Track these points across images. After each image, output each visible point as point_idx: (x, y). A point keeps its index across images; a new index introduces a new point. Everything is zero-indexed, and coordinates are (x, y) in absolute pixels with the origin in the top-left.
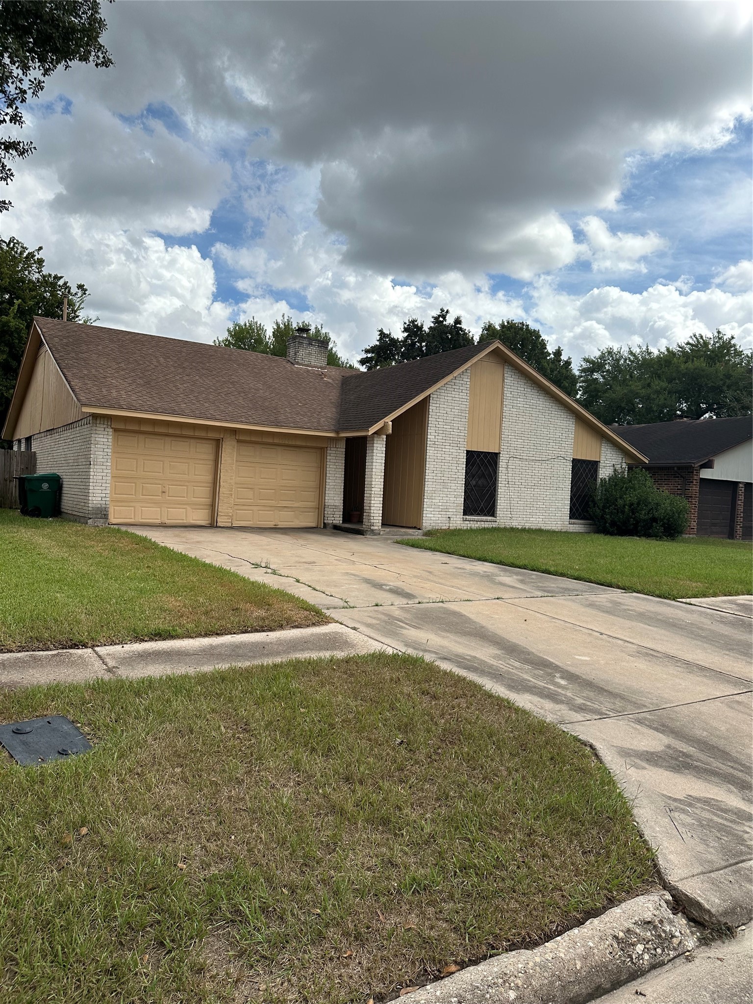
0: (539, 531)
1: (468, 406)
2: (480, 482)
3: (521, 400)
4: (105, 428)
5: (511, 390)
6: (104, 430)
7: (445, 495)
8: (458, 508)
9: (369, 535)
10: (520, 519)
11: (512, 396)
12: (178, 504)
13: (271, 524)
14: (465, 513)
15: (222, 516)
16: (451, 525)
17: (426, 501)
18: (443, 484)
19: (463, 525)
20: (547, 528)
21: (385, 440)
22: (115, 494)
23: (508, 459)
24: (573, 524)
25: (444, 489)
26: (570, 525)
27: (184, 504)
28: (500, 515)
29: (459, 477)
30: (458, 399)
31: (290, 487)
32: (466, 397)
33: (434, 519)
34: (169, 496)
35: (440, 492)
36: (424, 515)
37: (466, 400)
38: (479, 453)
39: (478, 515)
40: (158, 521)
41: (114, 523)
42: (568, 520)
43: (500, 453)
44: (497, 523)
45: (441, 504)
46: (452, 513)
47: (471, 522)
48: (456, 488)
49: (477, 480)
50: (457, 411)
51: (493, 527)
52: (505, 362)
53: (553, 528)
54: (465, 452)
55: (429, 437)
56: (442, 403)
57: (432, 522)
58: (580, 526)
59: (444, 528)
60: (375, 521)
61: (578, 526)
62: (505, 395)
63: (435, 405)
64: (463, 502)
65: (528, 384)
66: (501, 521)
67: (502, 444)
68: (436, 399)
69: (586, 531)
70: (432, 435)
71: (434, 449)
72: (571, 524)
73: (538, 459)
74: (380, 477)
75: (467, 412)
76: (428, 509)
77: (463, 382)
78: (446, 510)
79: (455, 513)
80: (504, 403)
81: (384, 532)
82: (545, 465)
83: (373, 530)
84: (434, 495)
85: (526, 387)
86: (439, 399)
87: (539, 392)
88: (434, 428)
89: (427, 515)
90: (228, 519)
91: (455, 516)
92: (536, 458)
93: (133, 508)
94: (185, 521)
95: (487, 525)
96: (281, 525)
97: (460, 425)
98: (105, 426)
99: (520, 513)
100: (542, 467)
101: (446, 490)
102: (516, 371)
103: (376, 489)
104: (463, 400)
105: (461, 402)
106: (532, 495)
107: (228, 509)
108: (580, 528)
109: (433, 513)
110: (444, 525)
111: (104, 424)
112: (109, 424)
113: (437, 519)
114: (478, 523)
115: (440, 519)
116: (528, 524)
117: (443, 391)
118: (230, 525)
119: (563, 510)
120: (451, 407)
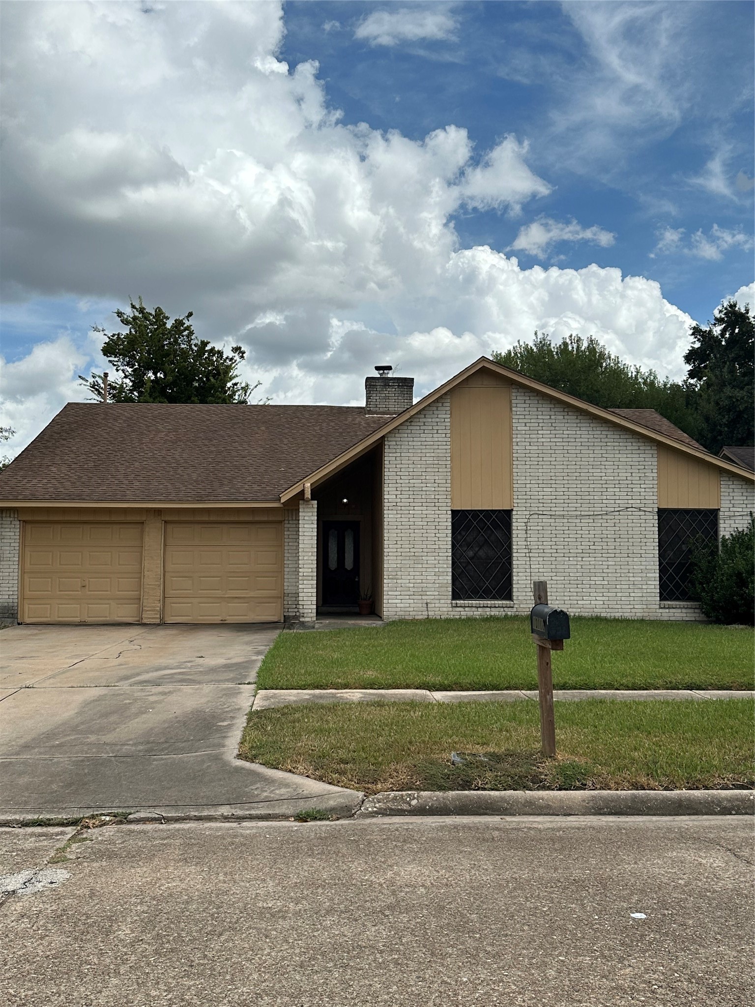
0: (598, 620)
1: (449, 451)
2: (481, 553)
3: (545, 432)
4: (11, 521)
5: (525, 421)
6: (11, 524)
7: (418, 573)
8: (443, 589)
9: (297, 629)
10: (557, 602)
11: (527, 428)
12: (101, 599)
13: (217, 619)
14: (455, 596)
15: (147, 611)
16: (430, 613)
17: (387, 583)
18: (414, 558)
19: (453, 613)
20: (612, 615)
21: (316, 506)
22: (30, 591)
23: (527, 517)
24: (669, 608)
25: (416, 566)
26: (661, 610)
27: (108, 599)
28: (520, 598)
29: (441, 546)
30: (432, 443)
31: (241, 572)
32: (446, 439)
33: (402, 605)
34: (89, 591)
35: (409, 570)
36: (385, 601)
37: (445, 443)
38: (475, 513)
39: (481, 597)
40: (78, 620)
41: (28, 622)
42: (658, 603)
43: (512, 510)
44: (515, 610)
45: (412, 585)
46: (433, 597)
47: (466, 609)
48: (436, 562)
49: (477, 549)
50: (431, 459)
51: (506, 615)
52: (512, 384)
53: (626, 615)
54: (450, 512)
55: (386, 497)
56: (405, 451)
57: (398, 609)
58: (684, 611)
59: (420, 617)
60: (306, 611)
61: (680, 611)
62: (514, 428)
63: (395, 455)
64: (450, 582)
65: (556, 410)
66: (521, 606)
67: (515, 497)
68: (395, 447)
69: (697, 619)
70: (390, 494)
71: (395, 512)
72: (664, 608)
73: (586, 513)
74: (310, 554)
75: (449, 459)
76: (390, 593)
77: (438, 420)
78: (423, 593)
79: (437, 597)
80: (514, 440)
81: (321, 625)
82: (601, 521)
83: (303, 623)
84: (399, 573)
85: (553, 413)
86: (399, 447)
87: (579, 417)
88: (394, 485)
89: (390, 601)
90: (155, 614)
91: (437, 601)
92: (583, 513)
93: (49, 606)
94: (108, 619)
95: (495, 612)
96: (230, 620)
97: (437, 478)
98: (11, 519)
99: (557, 594)
100: (594, 525)
101: (420, 566)
102: (531, 394)
103: (306, 570)
104: (440, 443)
105: (437, 447)
106: (579, 567)
107: (154, 603)
108: (682, 615)
109: (398, 597)
110: (420, 613)
111: (10, 517)
112: (16, 516)
113: (408, 605)
114: (480, 609)
115: (412, 605)
116: (574, 610)
117: (406, 435)
118: (158, 621)
119: (644, 587)
120: (419, 455)
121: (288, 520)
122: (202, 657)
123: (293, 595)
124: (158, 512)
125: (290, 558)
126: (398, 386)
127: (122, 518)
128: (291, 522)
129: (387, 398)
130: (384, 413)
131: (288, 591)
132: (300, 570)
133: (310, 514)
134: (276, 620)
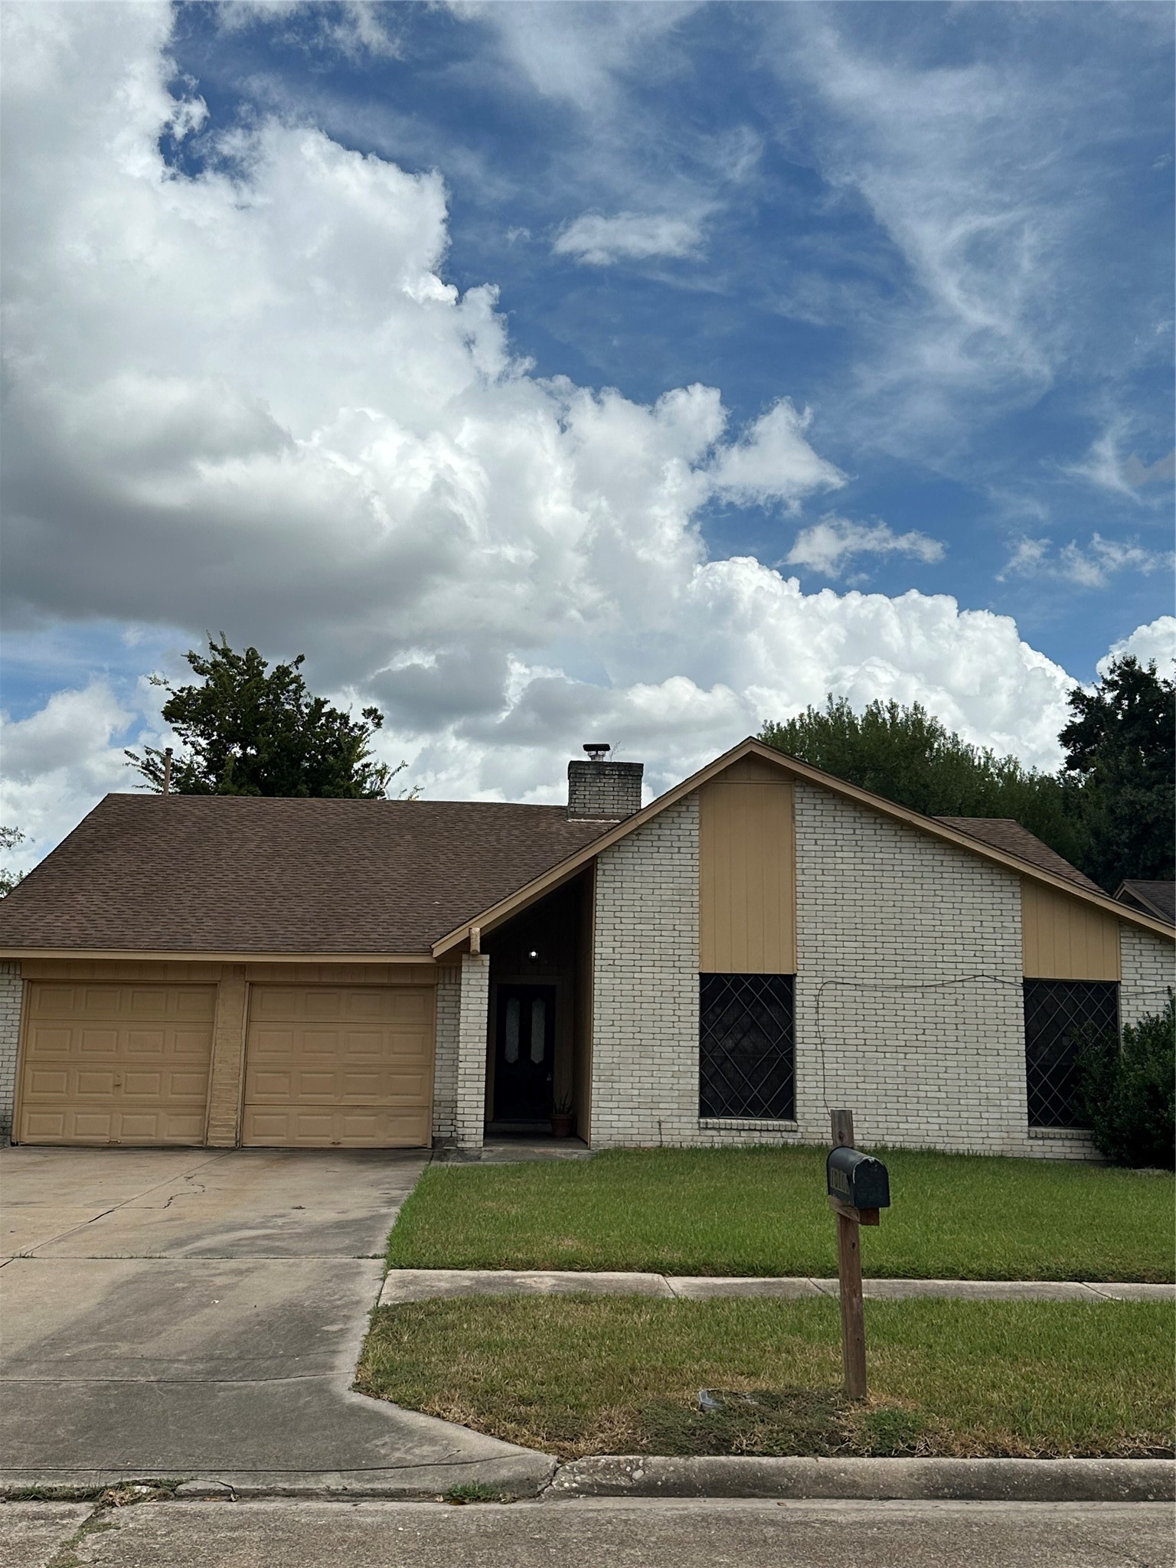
0: (931, 1155)
1: (696, 881)
2: (746, 1042)
3: (846, 855)
4: (10, 980)
5: (815, 836)
6: (9, 985)
7: (646, 1074)
8: (685, 1100)
9: (453, 1160)
10: (867, 1125)
11: (818, 848)
12: (144, 1106)
13: (326, 1142)
14: (705, 1111)
15: (216, 1126)
16: (664, 1138)
17: (598, 1089)
18: (641, 1048)
19: (700, 1139)
20: (954, 1147)
21: (488, 963)
22: (33, 1091)
23: (819, 986)
24: (1043, 1138)
25: (643, 1061)
26: (1031, 1142)
27: (155, 1107)
28: (807, 1116)
29: (683, 1031)
30: (670, 868)
31: (367, 1066)
32: (692, 862)
33: (620, 1124)
34: (126, 1093)
35: (632, 1067)
36: (593, 1117)
37: (690, 869)
38: (738, 979)
39: (746, 1114)
40: (106, 1139)
41: (27, 1142)
42: (1026, 1129)
43: (795, 975)
44: (799, 1135)
45: (636, 1092)
46: (669, 1112)
47: (722, 1133)
48: (675, 1055)
49: (739, 1036)
50: (670, 892)
51: (786, 1144)
52: (795, 779)
53: (975, 1147)
54: (697, 977)
55: (597, 950)
56: (628, 879)
57: (615, 1131)
58: (1067, 1143)
59: (649, 1144)
60: (468, 1131)
61: (1060, 1143)
62: (799, 848)
63: (612, 885)
64: (697, 1088)
65: (863, 820)
66: (810, 1129)
67: (800, 955)
68: (613, 873)
69: (1089, 1157)
70: (604, 946)
71: (611, 975)
72: (1036, 1138)
73: (911, 983)
74: (477, 1039)
75: (696, 893)
76: (602, 1104)
77: (680, 832)
78: (653, 1105)
79: (675, 1112)
80: (798, 866)
81: (490, 1154)
82: (935, 996)
83: (462, 1150)
84: (616, 1073)
85: (858, 826)
86: (620, 873)
87: (900, 833)
88: (611, 932)
89: (601, 1117)
90: (228, 1132)
91: (676, 1119)
92: (905, 983)
93: (61, 1116)
94: (154, 1138)
95: (767, 1139)
96: (348, 1142)
97: (678, 922)
98: (10, 977)
99: (866, 1111)
100: (924, 1001)
101: (650, 1061)
102: (824, 795)
103: (470, 1065)
104: (682, 868)
105: (678, 874)
106: (900, 1068)
107: (228, 1114)
108: (1063, 1150)
109: (615, 1111)
110: (649, 1138)
111: (8, 973)
112: (18, 972)
113: (629, 1124)
114: (743, 1134)
115: (636, 1125)
116: (893, 1138)
117: (630, 855)
118: (232, 1143)
119: (1004, 1103)
120: (651, 886)
121: (444, 985)
122: (301, 1208)
123: (448, 1104)
124: (241, 967)
125: (445, 1045)
126: (619, 775)
127: (182, 977)
128: (447, 987)
129: (601, 793)
130: (596, 817)
131: (441, 1098)
132: (461, 1065)
133: (479, 976)
134: (420, 1144)
